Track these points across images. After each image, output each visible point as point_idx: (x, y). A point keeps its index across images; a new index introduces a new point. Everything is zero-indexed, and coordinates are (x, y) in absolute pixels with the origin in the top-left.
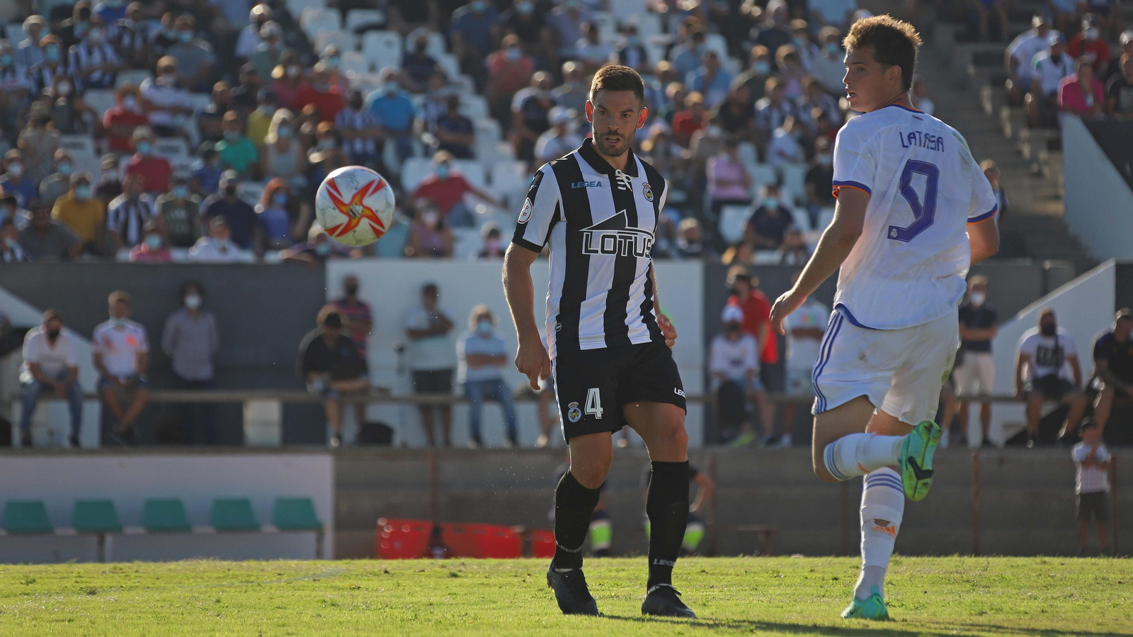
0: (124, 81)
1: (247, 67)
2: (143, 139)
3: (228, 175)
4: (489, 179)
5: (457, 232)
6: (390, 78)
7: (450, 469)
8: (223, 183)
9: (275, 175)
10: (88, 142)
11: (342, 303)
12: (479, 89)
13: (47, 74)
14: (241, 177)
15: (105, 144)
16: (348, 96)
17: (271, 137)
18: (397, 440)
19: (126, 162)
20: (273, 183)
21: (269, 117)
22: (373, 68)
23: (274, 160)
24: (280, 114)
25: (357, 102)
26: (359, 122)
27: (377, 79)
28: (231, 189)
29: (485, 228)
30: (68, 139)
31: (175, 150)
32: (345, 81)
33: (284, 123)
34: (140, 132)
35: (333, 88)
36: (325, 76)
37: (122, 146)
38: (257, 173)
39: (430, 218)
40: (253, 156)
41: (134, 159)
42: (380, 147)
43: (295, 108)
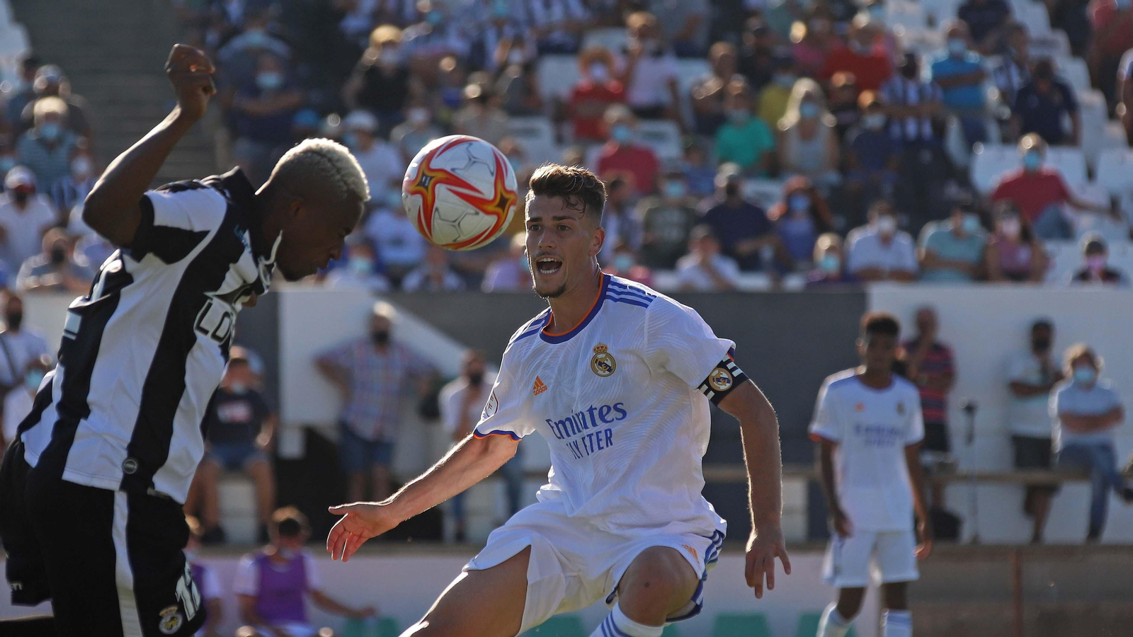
0: (593, 42)
1: (754, 23)
2: (620, 122)
3: (729, 170)
4: (1091, 174)
5: (1050, 247)
6: (952, 35)
7: (1039, 573)
8: (721, 180)
9: (799, 171)
10: (544, 126)
11: (912, 346)
12: (1077, 49)
13: (491, 36)
14: (748, 172)
15: (568, 130)
16: (899, 60)
17: (791, 118)
18: (966, 533)
19: (596, 153)
20: (795, 181)
21: (788, 90)
22: (931, 22)
23: (795, 151)
24: (804, 86)
25: (910, 68)
26: (913, 95)
27: (936, 36)
28: (732, 188)
29: (1084, 241)
30: (518, 123)
31: (659, 137)
32: (892, 40)
33: (808, 98)
34: (615, 113)
35: (878, 48)
36: (870, 34)
37: (591, 131)
38: (772, 167)
39: (1011, 227)
40: (767, 142)
41: (607, 149)
42: (940, 130)
43: (822, 77)
